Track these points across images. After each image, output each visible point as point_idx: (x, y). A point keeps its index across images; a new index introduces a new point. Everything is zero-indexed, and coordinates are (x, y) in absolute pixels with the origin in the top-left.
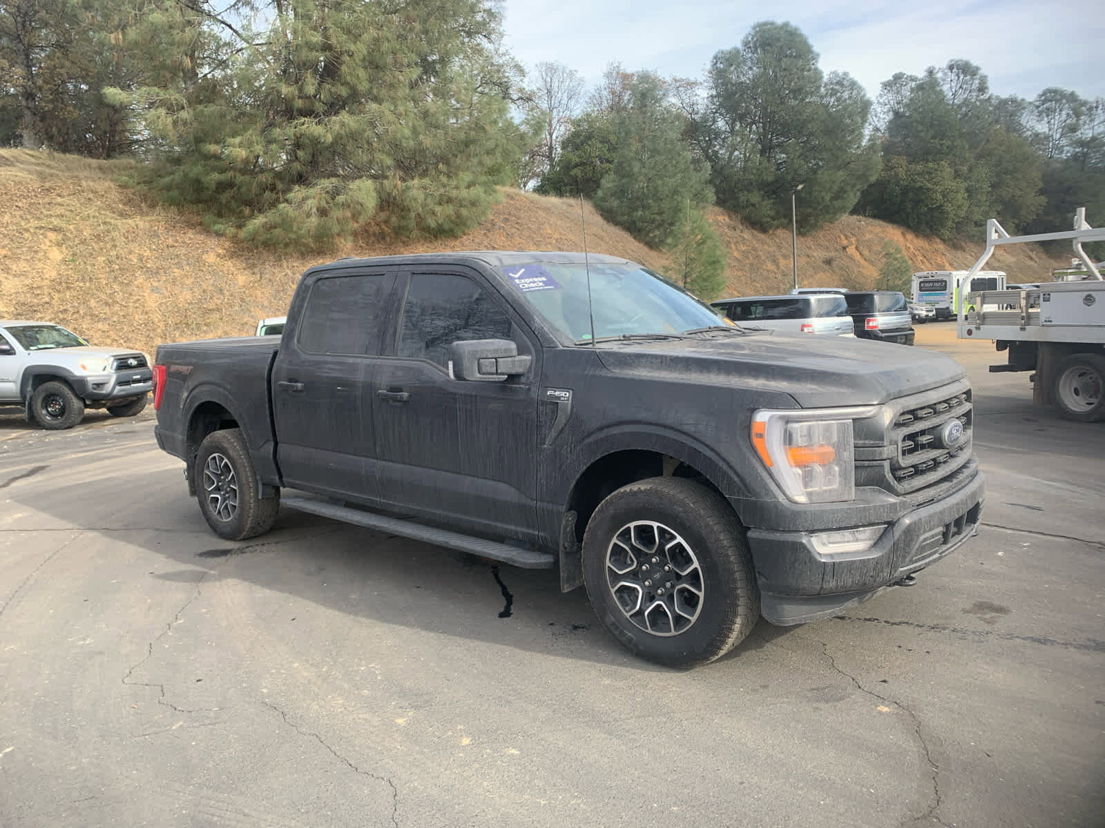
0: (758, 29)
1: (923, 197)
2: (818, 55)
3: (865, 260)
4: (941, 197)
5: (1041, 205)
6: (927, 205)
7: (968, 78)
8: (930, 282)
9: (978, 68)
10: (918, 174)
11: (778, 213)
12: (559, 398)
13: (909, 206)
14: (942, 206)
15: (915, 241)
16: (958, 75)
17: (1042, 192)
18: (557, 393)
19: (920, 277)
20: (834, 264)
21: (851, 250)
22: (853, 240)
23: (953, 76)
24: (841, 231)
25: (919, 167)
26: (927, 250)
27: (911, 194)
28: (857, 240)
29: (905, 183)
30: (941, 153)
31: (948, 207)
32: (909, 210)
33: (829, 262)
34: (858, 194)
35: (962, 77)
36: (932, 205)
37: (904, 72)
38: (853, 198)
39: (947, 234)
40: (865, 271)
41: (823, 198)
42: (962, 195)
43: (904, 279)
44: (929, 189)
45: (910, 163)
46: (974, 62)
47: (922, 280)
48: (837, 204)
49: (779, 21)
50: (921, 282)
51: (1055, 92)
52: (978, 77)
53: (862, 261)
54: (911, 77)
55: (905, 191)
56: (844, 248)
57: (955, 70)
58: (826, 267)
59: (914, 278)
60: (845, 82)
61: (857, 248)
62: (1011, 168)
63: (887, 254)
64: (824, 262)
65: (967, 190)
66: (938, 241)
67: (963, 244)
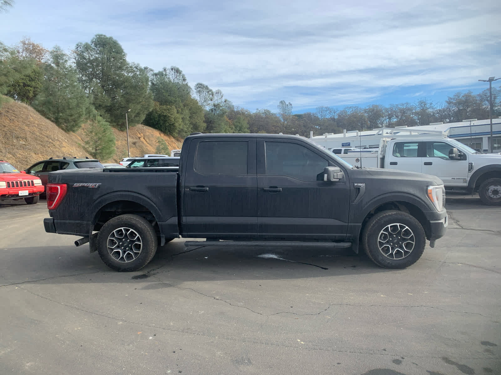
0: (98, 37)
1: (167, 119)
2: (126, 54)
3: (148, 143)
4: (174, 120)
5: (205, 127)
6: (169, 123)
7: (178, 74)
8: (178, 154)
9: (181, 71)
10: (164, 110)
11: (112, 120)
12: (360, 186)
13: (162, 122)
14: (174, 123)
15: (164, 137)
16: (175, 72)
17: (204, 122)
18: (359, 185)
19: (174, 152)
20: (137, 144)
21: (142, 139)
22: (142, 135)
23: (173, 73)
24: (137, 131)
25: (164, 107)
26: (169, 141)
27: (162, 118)
28: (144, 135)
29: (160, 113)
30: (172, 103)
31: (177, 124)
32: (162, 124)
33: (134, 143)
34: (145, 115)
35: (176, 73)
36: (171, 123)
37: (148, 66)
38: (143, 117)
39: (176, 135)
40: (148, 148)
41: (131, 116)
42: (180, 120)
43: (166, 152)
44: (169, 117)
45: (161, 104)
46: (181, 69)
47: (175, 153)
48: (137, 119)
49: (108, 36)
50: (175, 154)
51: (201, 85)
52: (181, 74)
53: (147, 144)
54: (151, 69)
55: (160, 116)
56: (139, 138)
57: (173, 70)
58: (134, 146)
59: (172, 152)
60: (138, 68)
61: (144, 138)
62: (195, 111)
63: (159, 142)
64: (133, 143)
65: (182, 119)
66: (172, 137)
67: (180, 139)
